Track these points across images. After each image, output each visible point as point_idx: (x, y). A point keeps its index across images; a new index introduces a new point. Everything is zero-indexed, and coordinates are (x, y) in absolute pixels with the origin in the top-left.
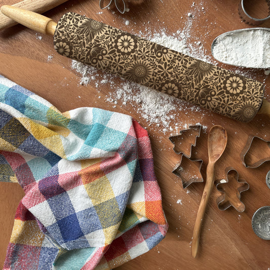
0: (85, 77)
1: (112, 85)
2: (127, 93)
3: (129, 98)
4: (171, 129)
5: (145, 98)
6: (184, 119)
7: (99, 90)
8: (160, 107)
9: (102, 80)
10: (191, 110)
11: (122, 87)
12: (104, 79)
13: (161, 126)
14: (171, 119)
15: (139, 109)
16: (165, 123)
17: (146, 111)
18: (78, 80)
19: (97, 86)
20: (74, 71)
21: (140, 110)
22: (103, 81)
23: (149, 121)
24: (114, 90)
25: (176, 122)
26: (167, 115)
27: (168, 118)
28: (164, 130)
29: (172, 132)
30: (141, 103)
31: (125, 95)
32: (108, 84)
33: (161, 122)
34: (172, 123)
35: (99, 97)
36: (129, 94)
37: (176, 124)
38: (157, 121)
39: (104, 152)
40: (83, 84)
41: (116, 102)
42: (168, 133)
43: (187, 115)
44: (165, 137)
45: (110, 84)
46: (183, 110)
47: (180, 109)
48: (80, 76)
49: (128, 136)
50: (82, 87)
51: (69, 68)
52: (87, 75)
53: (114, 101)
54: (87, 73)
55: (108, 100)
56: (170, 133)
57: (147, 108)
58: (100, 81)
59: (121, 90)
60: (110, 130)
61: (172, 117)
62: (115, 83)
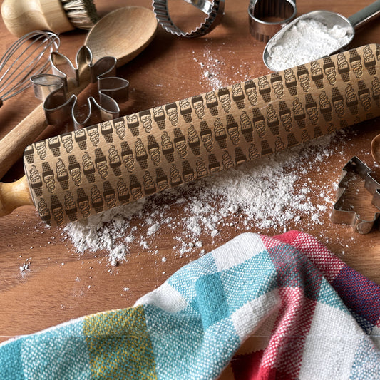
0: (112, 249)
1: (171, 222)
2: (206, 215)
3: (215, 219)
4: (322, 208)
5: (240, 200)
6: (324, 180)
7: (153, 249)
8: (273, 192)
9: (147, 231)
10: (318, 161)
11: (189, 214)
12: (150, 226)
13: (304, 218)
14: (307, 195)
15: (245, 223)
16: (305, 206)
17: (260, 215)
18: (104, 263)
19: (145, 246)
20: (88, 255)
21: (249, 222)
22: (151, 230)
23: (278, 227)
24: (180, 229)
25: (318, 192)
26: (295, 193)
27: (301, 197)
28: (314, 218)
29: (328, 210)
30: (240, 210)
31: (204, 220)
32: (163, 228)
33: (298, 211)
34: (313, 198)
35: (163, 260)
36: (209, 214)
37: (322, 195)
38: (289, 215)
39: (258, 302)
40: (118, 264)
41: (199, 244)
42: (324, 217)
43: (322, 171)
44: (326, 227)
45: (167, 224)
46: (309, 170)
47: (305, 172)
48: (103, 254)
49: (272, 252)
50: (119, 269)
51: (74, 258)
52: (115, 243)
53: (194, 246)
54: (112, 240)
55: (182, 251)
56: (326, 215)
57: (255, 209)
58: (145, 235)
59: (192, 219)
60: (231, 272)
61: (304, 191)
62: (173, 218)
